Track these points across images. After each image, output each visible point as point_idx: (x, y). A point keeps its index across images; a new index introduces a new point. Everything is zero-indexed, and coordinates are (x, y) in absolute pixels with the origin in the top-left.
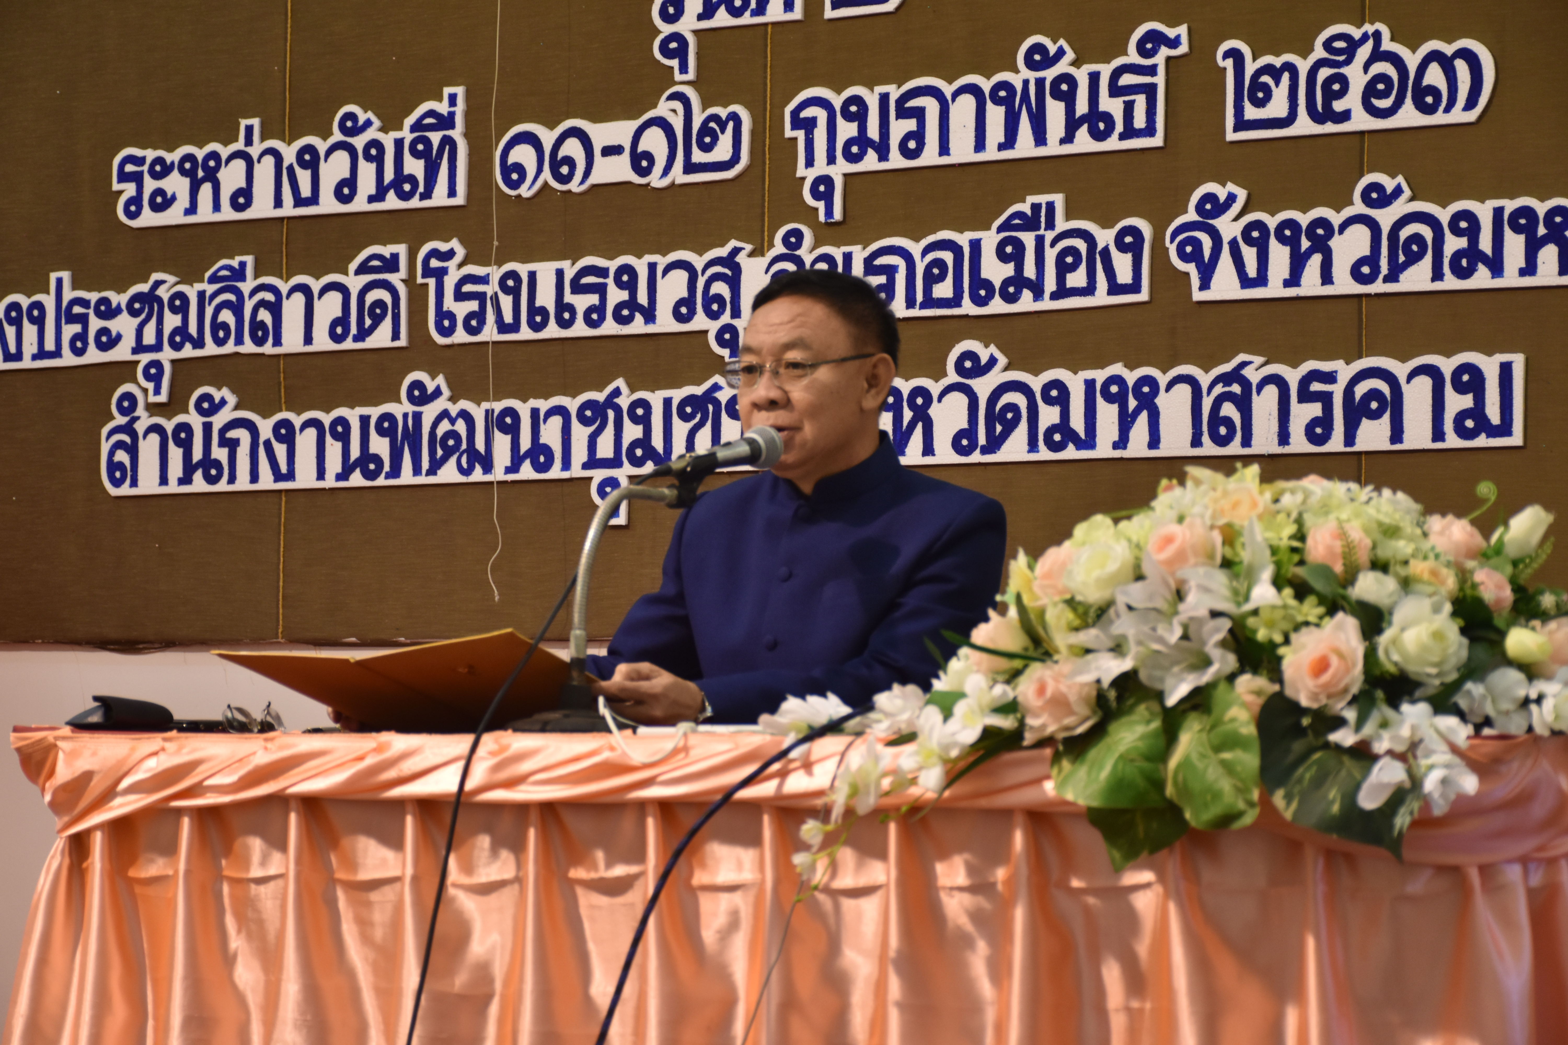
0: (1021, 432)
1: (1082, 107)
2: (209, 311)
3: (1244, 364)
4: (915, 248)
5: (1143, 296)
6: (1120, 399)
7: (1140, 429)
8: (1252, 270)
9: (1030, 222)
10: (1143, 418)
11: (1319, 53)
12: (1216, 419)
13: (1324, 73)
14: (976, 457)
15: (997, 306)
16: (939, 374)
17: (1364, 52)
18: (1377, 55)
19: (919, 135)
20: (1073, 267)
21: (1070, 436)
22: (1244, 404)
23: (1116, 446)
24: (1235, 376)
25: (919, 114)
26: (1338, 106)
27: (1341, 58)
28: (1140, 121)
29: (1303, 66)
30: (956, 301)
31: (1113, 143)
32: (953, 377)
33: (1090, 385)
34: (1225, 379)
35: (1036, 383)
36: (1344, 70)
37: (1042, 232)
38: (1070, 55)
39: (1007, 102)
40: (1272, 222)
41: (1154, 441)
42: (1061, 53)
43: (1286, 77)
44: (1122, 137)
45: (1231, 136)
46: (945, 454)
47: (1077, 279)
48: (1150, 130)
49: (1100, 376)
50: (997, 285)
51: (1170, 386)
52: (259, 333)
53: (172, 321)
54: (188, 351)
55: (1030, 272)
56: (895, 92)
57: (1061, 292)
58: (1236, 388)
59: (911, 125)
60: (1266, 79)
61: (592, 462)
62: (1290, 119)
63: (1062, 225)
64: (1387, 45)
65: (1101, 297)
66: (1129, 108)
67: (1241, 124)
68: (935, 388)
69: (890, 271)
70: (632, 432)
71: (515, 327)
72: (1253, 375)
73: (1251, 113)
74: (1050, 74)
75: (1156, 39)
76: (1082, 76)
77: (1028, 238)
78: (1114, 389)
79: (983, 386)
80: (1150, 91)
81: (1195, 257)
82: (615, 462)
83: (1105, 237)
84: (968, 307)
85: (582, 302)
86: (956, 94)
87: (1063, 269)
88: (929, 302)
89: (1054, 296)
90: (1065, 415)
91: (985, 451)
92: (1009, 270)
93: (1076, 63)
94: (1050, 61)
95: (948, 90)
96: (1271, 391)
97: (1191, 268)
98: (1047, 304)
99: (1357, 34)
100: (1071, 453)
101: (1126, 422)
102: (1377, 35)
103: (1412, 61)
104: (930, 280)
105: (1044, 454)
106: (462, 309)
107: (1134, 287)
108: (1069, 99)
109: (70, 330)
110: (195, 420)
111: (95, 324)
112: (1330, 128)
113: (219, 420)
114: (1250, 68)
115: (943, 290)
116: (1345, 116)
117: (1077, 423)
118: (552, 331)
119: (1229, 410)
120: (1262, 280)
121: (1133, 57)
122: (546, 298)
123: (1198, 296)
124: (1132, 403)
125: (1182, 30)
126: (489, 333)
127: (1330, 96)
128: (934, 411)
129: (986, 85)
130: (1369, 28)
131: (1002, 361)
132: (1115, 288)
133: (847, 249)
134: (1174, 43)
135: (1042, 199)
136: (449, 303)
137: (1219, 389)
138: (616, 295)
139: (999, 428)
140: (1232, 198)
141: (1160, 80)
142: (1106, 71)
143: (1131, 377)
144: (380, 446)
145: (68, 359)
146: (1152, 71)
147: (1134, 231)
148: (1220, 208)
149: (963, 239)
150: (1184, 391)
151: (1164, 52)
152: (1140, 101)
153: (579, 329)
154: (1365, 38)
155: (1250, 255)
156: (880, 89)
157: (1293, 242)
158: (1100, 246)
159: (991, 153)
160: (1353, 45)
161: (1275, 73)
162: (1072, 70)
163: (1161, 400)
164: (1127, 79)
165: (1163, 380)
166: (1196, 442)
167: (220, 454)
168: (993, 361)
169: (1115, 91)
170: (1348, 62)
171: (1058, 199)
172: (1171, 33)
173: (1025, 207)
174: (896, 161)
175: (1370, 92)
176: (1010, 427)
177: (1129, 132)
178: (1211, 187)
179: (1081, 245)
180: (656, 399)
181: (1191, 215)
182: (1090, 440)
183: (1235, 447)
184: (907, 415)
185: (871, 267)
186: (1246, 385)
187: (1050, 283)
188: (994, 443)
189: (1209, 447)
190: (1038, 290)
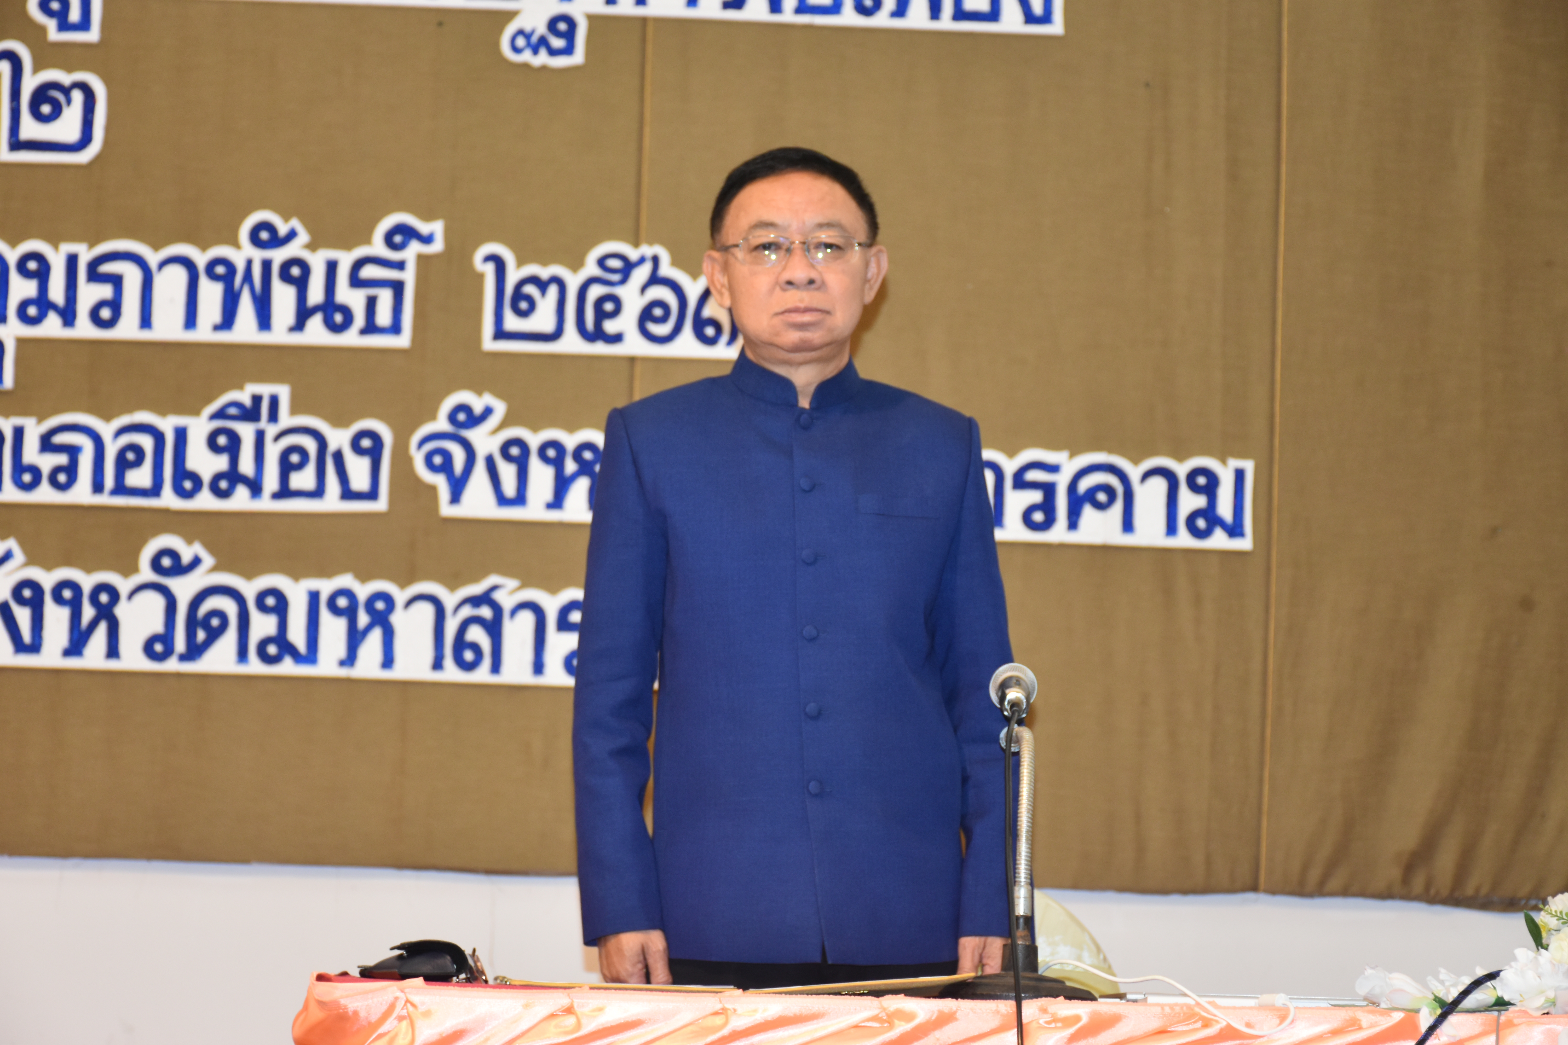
0: (229, 640)
1: (316, 294)
3: (494, 588)
4: (106, 430)
5: (381, 505)
6: (350, 613)
7: (372, 647)
8: (509, 488)
9: (250, 414)
10: (376, 636)
11: (591, 269)
12: (460, 643)
13: (595, 292)
14: (172, 665)
15: (205, 501)
16: (129, 569)
17: (641, 274)
18: (655, 279)
19: (115, 305)
20: (300, 466)
21: (287, 648)
22: (494, 628)
23: (342, 663)
24: (485, 599)
25: (116, 281)
26: (610, 327)
27: (616, 277)
28: (383, 317)
29: (573, 283)
30: (155, 490)
31: (351, 338)
32: (146, 574)
33: (314, 597)
34: (475, 601)
35: (250, 589)
36: (619, 291)
37: (263, 423)
38: (303, 237)
39: (228, 279)
40: (534, 440)
41: (388, 661)
42: (292, 235)
43: (553, 290)
44: (364, 331)
45: (489, 344)
46: (133, 660)
47: (303, 480)
48: (395, 328)
49: (326, 587)
50: (206, 477)
51: (409, 603)
55: (246, 466)
56: (85, 255)
57: (284, 492)
58: (486, 612)
59: (105, 291)
60: (530, 289)
62: (556, 335)
63: (286, 419)
64: (666, 270)
65: (332, 503)
66: (371, 304)
67: (500, 334)
68: (124, 585)
69: (73, 451)
72: (506, 599)
73: (512, 323)
74: (279, 256)
75: (408, 233)
76: (317, 262)
77: (246, 431)
78: (342, 602)
79: (184, 588)
80: (398, 287)
81: (446, 467)
83: (338, 438)
84: (168, 499)
86: (163, 264)
87: (286, 468)
88: (120, 489)
89: (276, 496)
90: (283, 625)
91: (183, 658)
92: (221, 463)
93: (312, 246)
94: (277, 241)
95: (153, 258)
96: (527, 618)
97: (440, 481)
98: (266, 504)
99: (633, 254)
100: (288, 667)
101: (355, 638)
102: (656, 260)
103: (693, 290)
104: (122, 465)
105: (255, 666)
107: (372, 494)
108: (301, 284)
112: (600, 348)
114: (513, 276)
115: (140, 477)
116: (617, 338)
117: (297, 635)
119: (476, 634)
120: (520, 499)
121: (378, 248)
123: (446, 510)
124: (363, 619)
125: (436, 228)
127: (601, 315)
128: (121, 611)
129: (201, 259)
130: (647, 250)
131: (208, 561)
132: (348, 494)
133: (18, 421)
134: (427, 240)
135: (265, 390)
137: (467, 611)
139: (201, 635)
140: (488, 412)
141: (409, 277)
142: (346, 260)
143: (363, 591)
146: (400, 266)
147: (374, 436)
148: (475, 420)
149: (167, 425)
150: (426, 610)
151: (415, 248)
152: (385, 297)
154: (642, 260)
155: (508, 473)
156: (67, 248)
157: (558, 463)
158: (332, 447)
159: (204, 333)
160: (628, 267)
161: (543, 285)
162: (306, 255)
163: (397, 619)
164: (369, 272)
165: (400, 596)
166: (438, 664)
168: (196, 562)
169: (356, 282)
170: (623, 281)
171: (284, 392)
172: (424, 228)
173: (244, 397)
174: (84, 329)
175: (646, 316)
176: (214, 635)
177: (370, 328)
178: (464, 397)
179: (310, 445)
181: (441, 424)
182: (311, 656)
183: (482, 675)
184: (88, 612)
185: (47, 444)
186: (497, 610)
187: (271, 481)
188: (194, 651)
189: (451, 673)
190: (255, 487)
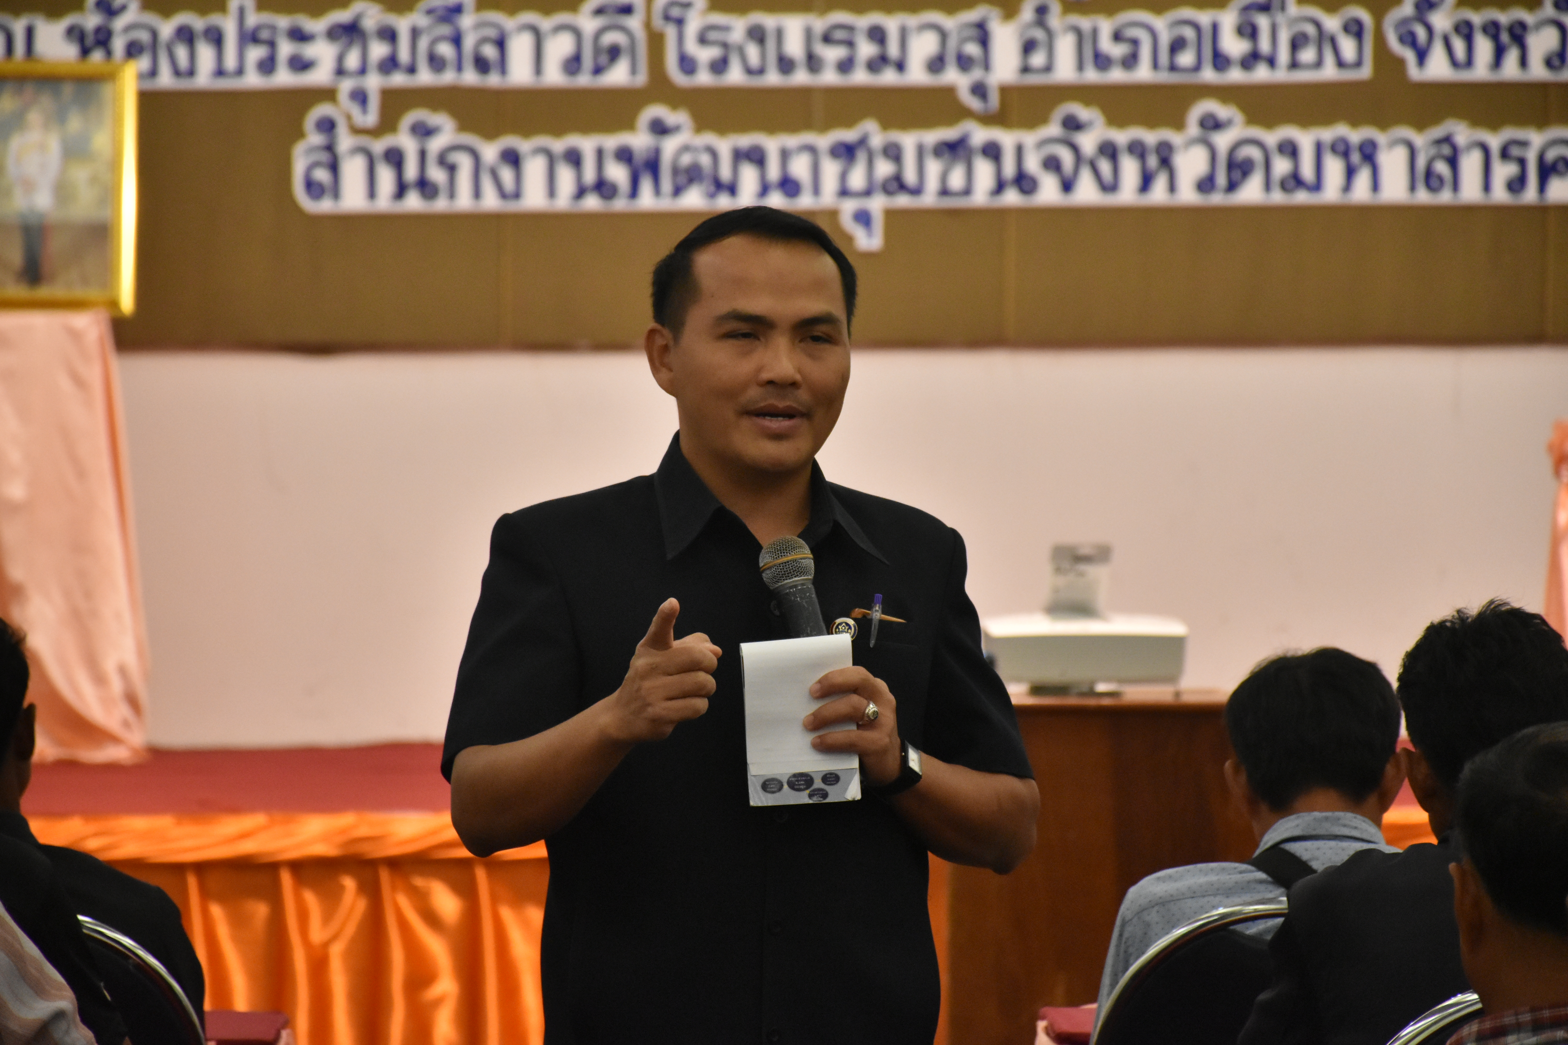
0: (1257, 177)
2: (423, 44)
3: (1452, 132)
4: (1160, 25)
5: (1365, 73)
6: (1347, 155)
7: (1363, 179)
8: (1460, 57)
10: (1365, 170)
12: (1429, 174)
14: (1217, 197)
15: (1235, 75)
16: (1181, 128)
20: (1305, 46)
21: (1300, 182)
22: (1453, 162)
23: (1342, 191)
24: (1446, 140)
30: (1197, 68)
32: (1195, 131)
33: (1319, 143)
34: (1439, 142)
35: (1271, 140)
37: (1275, 14)
40: (1478, 20)
41: (1376, 188)
46: (1187, 195)
47: (1307, 55)
49: (1328, 134)
50: (1235, 57)
51: (1389, 145)
52: (482, 65)
53: (378, 50)
54: (398, 79)
55: (1265, 45)
57: (1294, 65)
58: (1447, 150)
61: (844, 192)
63: (1292, 11)
65: (1329, 72)
68: (1177, 141)
69: (1136, 42)
70: (884, 169)
71: (761, 71)
72: (1461, 140)
77: (1263, 21)
78: (1339, 146)
79: (1223, 141)
81: (1413, 43)
82: (868, 193)
83: (1332, 23)
84: (1208, 75)
85: (832, 54)
87: (1295, 48)
88: (1173, 68)
89: (1288, 68)
90: (1296, 165)
91: (1224, 192)
92: (1246, 46)
96: (1477, 154)
97: (1408, 52)
98: (1280, 75)
100: (1301, 197)
101: (1350, 172)
104: (1172, 49)
105: (1278, 197)
106: (705, 55)
107: (1358, 65)
109: (255, 54)
110: (407, 143)
111: (285, 49)
113: (436, 144)
115: (1186, 59)
118: (801, 77)
119: (1440, 167)
120: (1469, 64)
122: (794, 47)
123: (1414, 74)
124: (1356, 159)
126: (735, 76)
128: (1177, 161)
131: (1239, 119)
132: (1341, 64)
133: (1093, 19)
136: (692, 47)
137: (1433, 150)
138: (866, 49)
139: (1237, 175)
143: (1355, 138)
144: (617, 173)
145: (253, 80)
147: (1359, 22)
149: (1204, 18)
150: (1403, 150)
153: (830, 77)
155: (1459, 45)
157: (1496, 36)
158: (1328, 31)
163: (1381, 158)
165: (1382, 140)
166: (1412, 190)
167: (437, 175)
168: (1229, 120)
176: (1246, 174)
179: (1311, 30)
180: (908, 141)
181: (1409, 10)
182: (1317, 186)
183: (1445, 197)
184: (1153, 161)
185: (1117, 37)
186: (1455, 149)
187: (1283, 55)
188: (1232, 187)
189: (1423, 196)
190: (1271, 62)
